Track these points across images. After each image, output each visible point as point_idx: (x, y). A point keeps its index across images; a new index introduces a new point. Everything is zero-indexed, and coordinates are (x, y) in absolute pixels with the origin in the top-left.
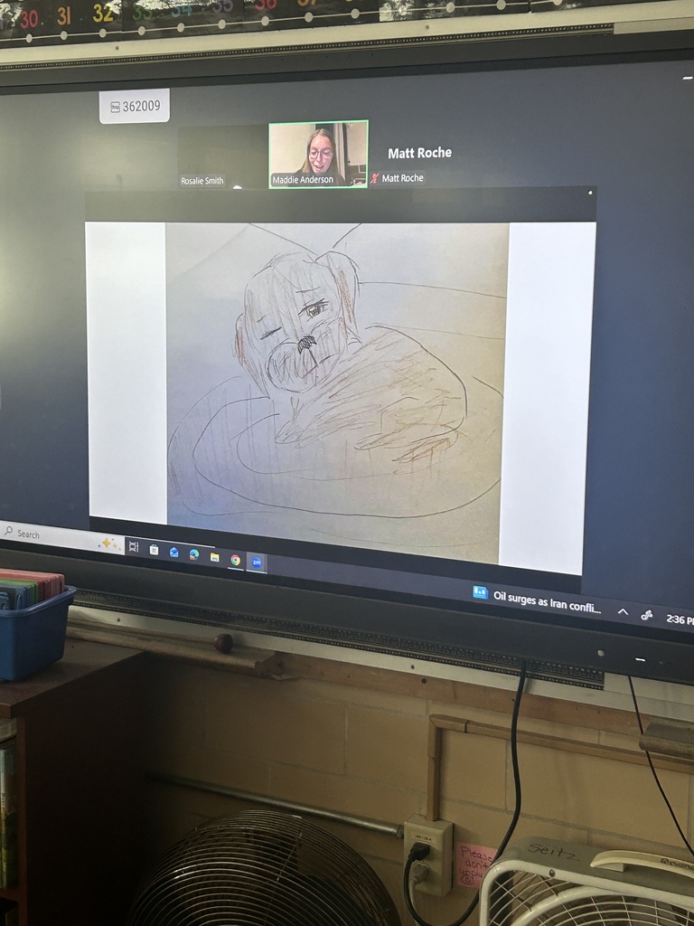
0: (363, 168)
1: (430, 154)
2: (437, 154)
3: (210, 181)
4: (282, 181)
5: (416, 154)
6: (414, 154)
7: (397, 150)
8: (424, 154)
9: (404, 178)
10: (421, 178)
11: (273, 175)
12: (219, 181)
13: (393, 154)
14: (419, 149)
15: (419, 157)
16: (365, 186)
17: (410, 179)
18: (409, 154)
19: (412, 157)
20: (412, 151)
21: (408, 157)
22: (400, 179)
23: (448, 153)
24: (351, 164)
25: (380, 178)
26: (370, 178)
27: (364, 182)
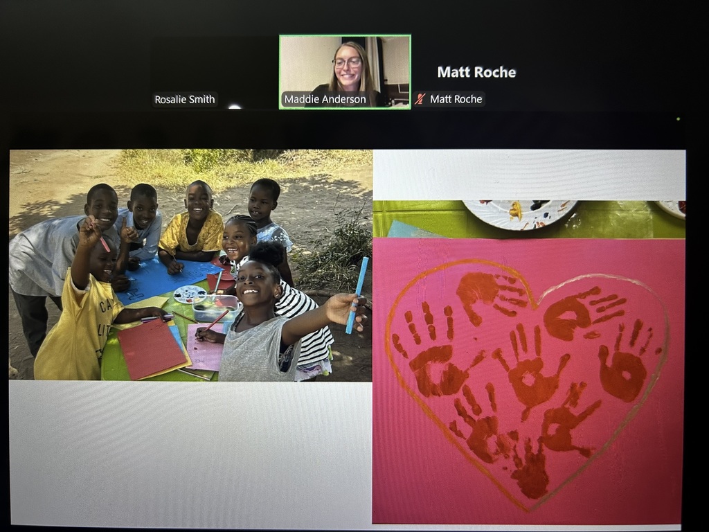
0: (405, 87)
1: (489, 73)
2: (497, 73)
3: (195, 100)
4: (297, 100)
5: (472, 72)
6: (469, 73)
7: (448, 69)
8: (483, 73)
9: (459, 99)
10: (479, 100)
11: (285, 93)
12: (209, 99)
13: (443, 72)
14: (476, 68)
15: (476, 76)
16: (408, 107)
17: (466, 100)
18: (464, 73)
19: (468, 76)
20: (467, 70)
21: (462, 76)
22: (453, 99)
23: (512, 74)
24: (389, 83)
25: (427, 99)
26: (415, 99)
27: (406, 103)
